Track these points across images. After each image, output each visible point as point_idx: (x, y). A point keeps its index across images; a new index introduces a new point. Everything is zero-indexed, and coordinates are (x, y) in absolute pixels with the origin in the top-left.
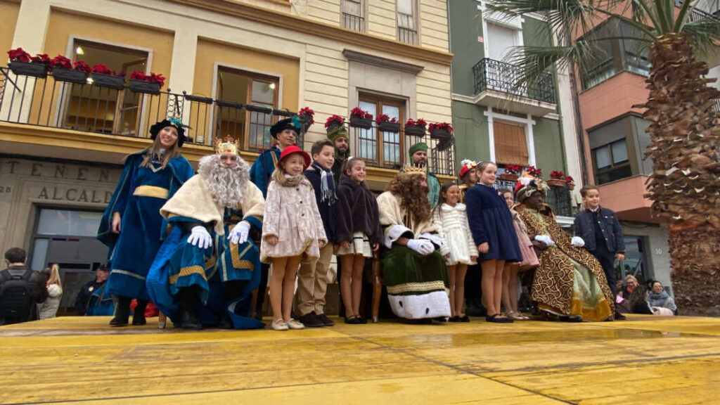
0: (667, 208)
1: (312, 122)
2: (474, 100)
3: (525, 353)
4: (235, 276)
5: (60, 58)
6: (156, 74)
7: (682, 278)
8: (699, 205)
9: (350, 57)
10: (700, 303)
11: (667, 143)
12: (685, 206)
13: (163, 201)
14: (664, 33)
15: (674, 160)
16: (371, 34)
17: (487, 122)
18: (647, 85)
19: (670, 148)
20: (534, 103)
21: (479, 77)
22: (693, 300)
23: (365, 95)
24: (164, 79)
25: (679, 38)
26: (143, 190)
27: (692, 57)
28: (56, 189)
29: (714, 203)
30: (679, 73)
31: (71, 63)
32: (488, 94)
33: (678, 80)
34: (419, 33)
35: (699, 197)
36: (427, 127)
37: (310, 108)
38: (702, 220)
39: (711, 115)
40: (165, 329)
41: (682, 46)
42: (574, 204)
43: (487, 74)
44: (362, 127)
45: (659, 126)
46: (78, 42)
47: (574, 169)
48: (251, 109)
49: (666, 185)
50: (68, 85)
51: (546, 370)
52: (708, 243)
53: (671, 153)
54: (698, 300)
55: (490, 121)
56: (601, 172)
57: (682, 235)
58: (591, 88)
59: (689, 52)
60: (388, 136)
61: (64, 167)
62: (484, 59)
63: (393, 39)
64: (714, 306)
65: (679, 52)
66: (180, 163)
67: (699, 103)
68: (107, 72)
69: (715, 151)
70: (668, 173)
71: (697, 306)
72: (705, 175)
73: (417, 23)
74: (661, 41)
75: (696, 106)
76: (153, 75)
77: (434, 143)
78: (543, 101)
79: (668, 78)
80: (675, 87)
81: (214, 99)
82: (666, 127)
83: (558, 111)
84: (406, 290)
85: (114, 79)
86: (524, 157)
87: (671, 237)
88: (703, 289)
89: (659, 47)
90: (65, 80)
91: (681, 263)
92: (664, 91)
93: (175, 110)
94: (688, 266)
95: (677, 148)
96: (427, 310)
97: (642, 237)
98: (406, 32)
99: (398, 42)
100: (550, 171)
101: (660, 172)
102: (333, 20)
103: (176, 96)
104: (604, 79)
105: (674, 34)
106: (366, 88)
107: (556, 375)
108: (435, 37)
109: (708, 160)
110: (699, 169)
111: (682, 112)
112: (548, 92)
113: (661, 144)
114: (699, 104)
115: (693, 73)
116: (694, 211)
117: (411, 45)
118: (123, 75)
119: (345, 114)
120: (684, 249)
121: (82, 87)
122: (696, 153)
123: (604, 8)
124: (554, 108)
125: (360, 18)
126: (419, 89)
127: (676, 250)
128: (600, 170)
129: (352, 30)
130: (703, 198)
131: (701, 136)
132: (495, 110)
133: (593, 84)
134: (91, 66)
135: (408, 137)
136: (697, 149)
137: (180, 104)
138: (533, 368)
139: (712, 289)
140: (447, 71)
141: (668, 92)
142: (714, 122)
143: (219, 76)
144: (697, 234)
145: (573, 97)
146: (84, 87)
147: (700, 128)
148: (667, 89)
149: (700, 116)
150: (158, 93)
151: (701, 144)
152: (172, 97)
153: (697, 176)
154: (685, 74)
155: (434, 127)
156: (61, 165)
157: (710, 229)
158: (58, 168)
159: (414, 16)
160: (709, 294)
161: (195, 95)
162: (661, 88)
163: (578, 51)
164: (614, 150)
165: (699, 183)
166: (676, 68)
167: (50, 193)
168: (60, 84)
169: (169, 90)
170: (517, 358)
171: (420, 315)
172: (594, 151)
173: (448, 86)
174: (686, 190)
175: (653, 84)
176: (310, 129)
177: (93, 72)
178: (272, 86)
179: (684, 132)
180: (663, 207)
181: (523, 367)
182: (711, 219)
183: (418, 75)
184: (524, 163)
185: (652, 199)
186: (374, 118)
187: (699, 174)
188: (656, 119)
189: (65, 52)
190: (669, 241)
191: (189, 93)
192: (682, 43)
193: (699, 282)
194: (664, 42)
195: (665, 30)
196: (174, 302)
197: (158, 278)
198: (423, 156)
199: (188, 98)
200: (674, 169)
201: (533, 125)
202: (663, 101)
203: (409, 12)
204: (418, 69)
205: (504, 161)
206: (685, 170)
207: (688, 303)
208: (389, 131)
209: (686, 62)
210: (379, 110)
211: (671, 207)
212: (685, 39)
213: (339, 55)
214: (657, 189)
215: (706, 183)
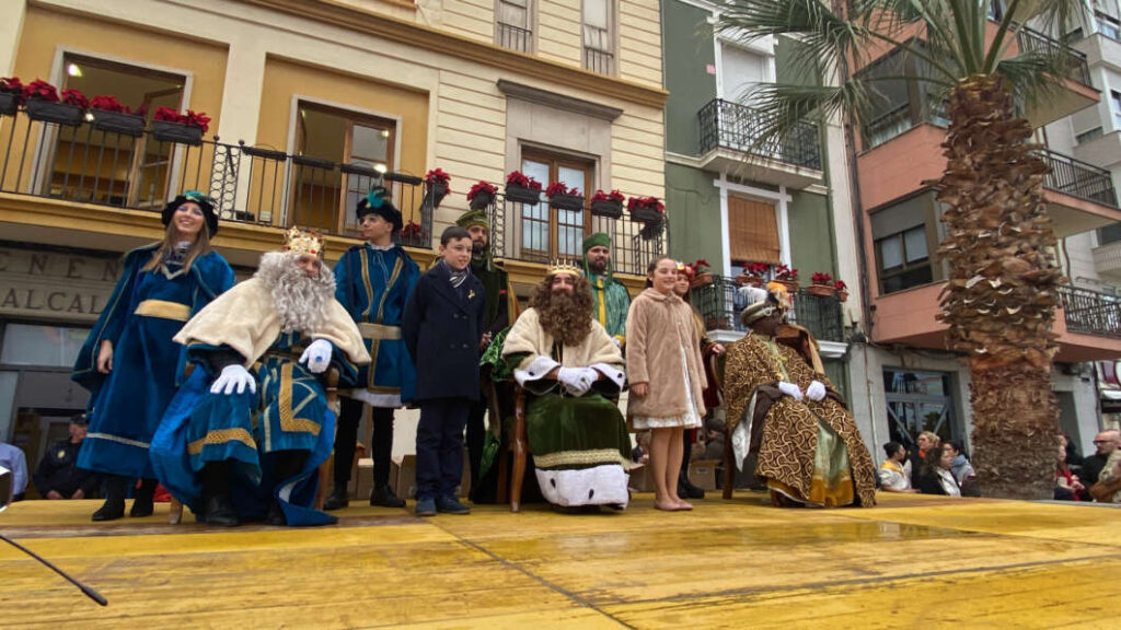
0: (967, 336)
1: (447, 191)
2: (699, 162)
3: (694, 569)
4: (284, 445)
5: (39, 85)
6: (196, 113)
7: (988, 442)
8: (1013, 333)
9: (508, 91)
10: (1010, 477)
11: (970, 238)
12: (993, 334)
13: (179, 325)
14: (969, 74)
15: (978, 265)
16: (541, 56)
17: (719, 196)
18: (944, 150)
19: (973, 246)
20: (790, 170)
21: (706, 128)
22: (1002, 474)
23: (531, 151)
24: (209, 120)
25: (991, 83)
26: (149, 307)
27: (1010, 110)
28: (31, 292)
29: (1035, 330)
30: (988, 134)
31: (58, 93)
32: (720, 155)
33: (987, 146)
34: (617, 57)
35: (1012, 320)
36: (626, 203)
37: (444, 170)
38: (1017, 354)
39: (1034, 198)
40: (181, 525)
41: (994, 94)
42: (847, 323)
43: (720, 123)
44: (523, 201)
45: (959, 214)
46: (69, 58)
47: (848, 272)
48: (349, 170)
49: (966, 301)
50: (50, 127)
51: (704, 600)
52: (1024, 389)
53: (976, 254)
54: (1008, 473)
55: (724, 195)
56: (889, 275)
57: (988, 377)
58: (877, 147)
59: (1005, 103)
60: (566, 216)
61: (46, 257)
62: (716, 100)
63: (577, 66)
64: (1032, 482)
65: (990, 104)
66: (211, 264)
67: (1017, 180)
68: (115, 108)
69: (1037, 252)
70: (970, 284)
71: (1007, 482)
72: (1022, 289)
73: (614, 42)
74: (966, 85)
75: (1013, 185)
76: (191, 114)
77: (637, 228)
78: (802, 165)
79: (973, 143)
80: (982, 156)
81: (290, 152)
82: (967, 216)
83: (826, 181)
84: (560, 462)
85: (127, 120)
86: (773, 250)
87: (974, 379)
88: (1016, 458)
89: (961, 95)
90: (46, 119)
91: (987, 419)
92: (967, 160)
93: (225, 169)
94: (996, 423)
95: (983, 247)
96: (591, 493)
97: (949, 373)
98: (597, 54)
99: (585, 71)
100: (811, 273)
101: (958, 282)
102: (484, 34)
103: (229, 147)
104: (895, 135)
105: (983, 75)
106: (533, 139)
107: (713, 608)
108: (642, 65)
109: (1026, 265)
110: (1015, 280)
111: (992, 193)
112: (811, 152)
113: (962, 240)
114: (1017, 182)
115: (1008, 134)
116: (1006, 341)
117: (604, 75)
118: (142, 113)
119: (498, 180)
120: (991, 397)
121: (75, 131)
122: (1010, 255)
123: (884, 33)
124: (819, 178)
125: (525, 31)
126: (616, 144)
127: (979, 399)
128: (886, 271)
129: (513, 49)
130: (1020, 323)
131: (1018, 229)
132: (731, 178)
133: (878, 142)
134: (90, 98)
135: (596, 218)
136: (1012, 250)
137: (235, 161)
138: (689, 596)
139: (1028, 457)
140: (659, 117)
141: (973, 162)
142: (1037, 210)
143: (299, 115)
144: (1010, 376)
145: (849, 160)
146: (78, 130)
147: (1016, 218)
148: (972, 158)
149: (1018, 200)
150: (198, 143)
151: (1018, 242)
152: (222, 149)
153: (1010, 290)
154: (998, 136)
155: (635, 204)
156: (40, 254)
157: (1028, 368)
158: (34, 259)
159: (610, 31)
160: (1023, 465)
161: (260, 147)
162: (963, 156)
163: (847, 95)
164: (908, 241)
165: (1013, 300)
166: (986, 127)
167: (22, 299)
168: (38, 125)
169: (216, 138)
170: (679, 578)
171: (579, 499)
172: (878, 243)
173: (660, 141)
174: (994, 310)
175: (952, 149)
176: (442, 203)
177: (92, 107)
178: (386, 134)
179: (994, 223)
180: (963, 334)
181: (675, 593)
182: (1029, 354)
183: (615, 122)
184: (774, 261)
185: (946, 322)
186: (544, 187)
187: (1014, 287)
188: (955, 201)
189: (49, 75)
190: (970, 385)
191: (250, 143)
192: (996, 91)
193: (1010, 447)
194: (969, 88)
195: (972, 69)
196: (196, 484)
197: (169, 447)
198: (602, 254)
199: (248, 151)
200: (978, 278)
201: (788, 203)
202: (965, 177)
203: (603, 26)
204: (615, 113)
205: (744, 257)
206: (994, 280)
207: (994, 478)
208: (567, 208)
209: (1000, 118)
210: (553, 175)
211: (973, 334)
212: (999, 83)
213: (491, 88)
214: (955, 306)
215: (1024, 300)
